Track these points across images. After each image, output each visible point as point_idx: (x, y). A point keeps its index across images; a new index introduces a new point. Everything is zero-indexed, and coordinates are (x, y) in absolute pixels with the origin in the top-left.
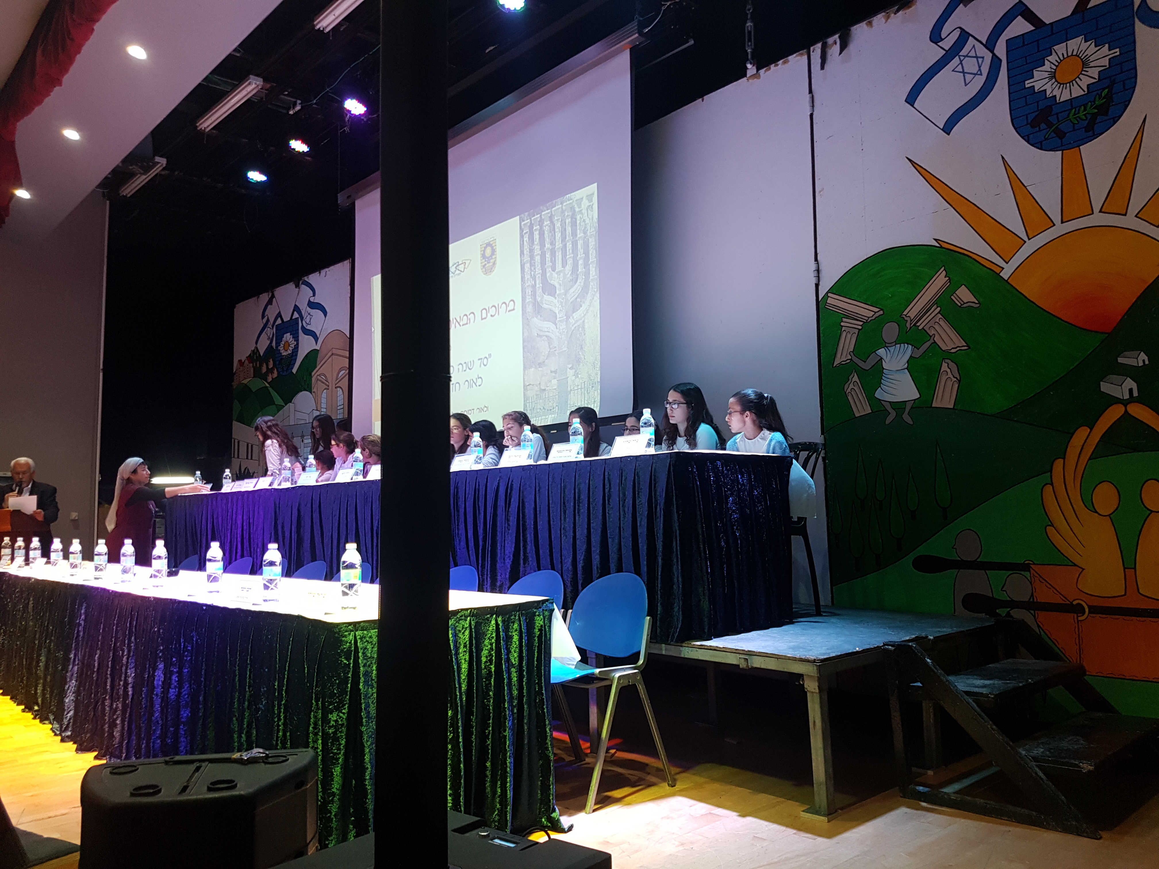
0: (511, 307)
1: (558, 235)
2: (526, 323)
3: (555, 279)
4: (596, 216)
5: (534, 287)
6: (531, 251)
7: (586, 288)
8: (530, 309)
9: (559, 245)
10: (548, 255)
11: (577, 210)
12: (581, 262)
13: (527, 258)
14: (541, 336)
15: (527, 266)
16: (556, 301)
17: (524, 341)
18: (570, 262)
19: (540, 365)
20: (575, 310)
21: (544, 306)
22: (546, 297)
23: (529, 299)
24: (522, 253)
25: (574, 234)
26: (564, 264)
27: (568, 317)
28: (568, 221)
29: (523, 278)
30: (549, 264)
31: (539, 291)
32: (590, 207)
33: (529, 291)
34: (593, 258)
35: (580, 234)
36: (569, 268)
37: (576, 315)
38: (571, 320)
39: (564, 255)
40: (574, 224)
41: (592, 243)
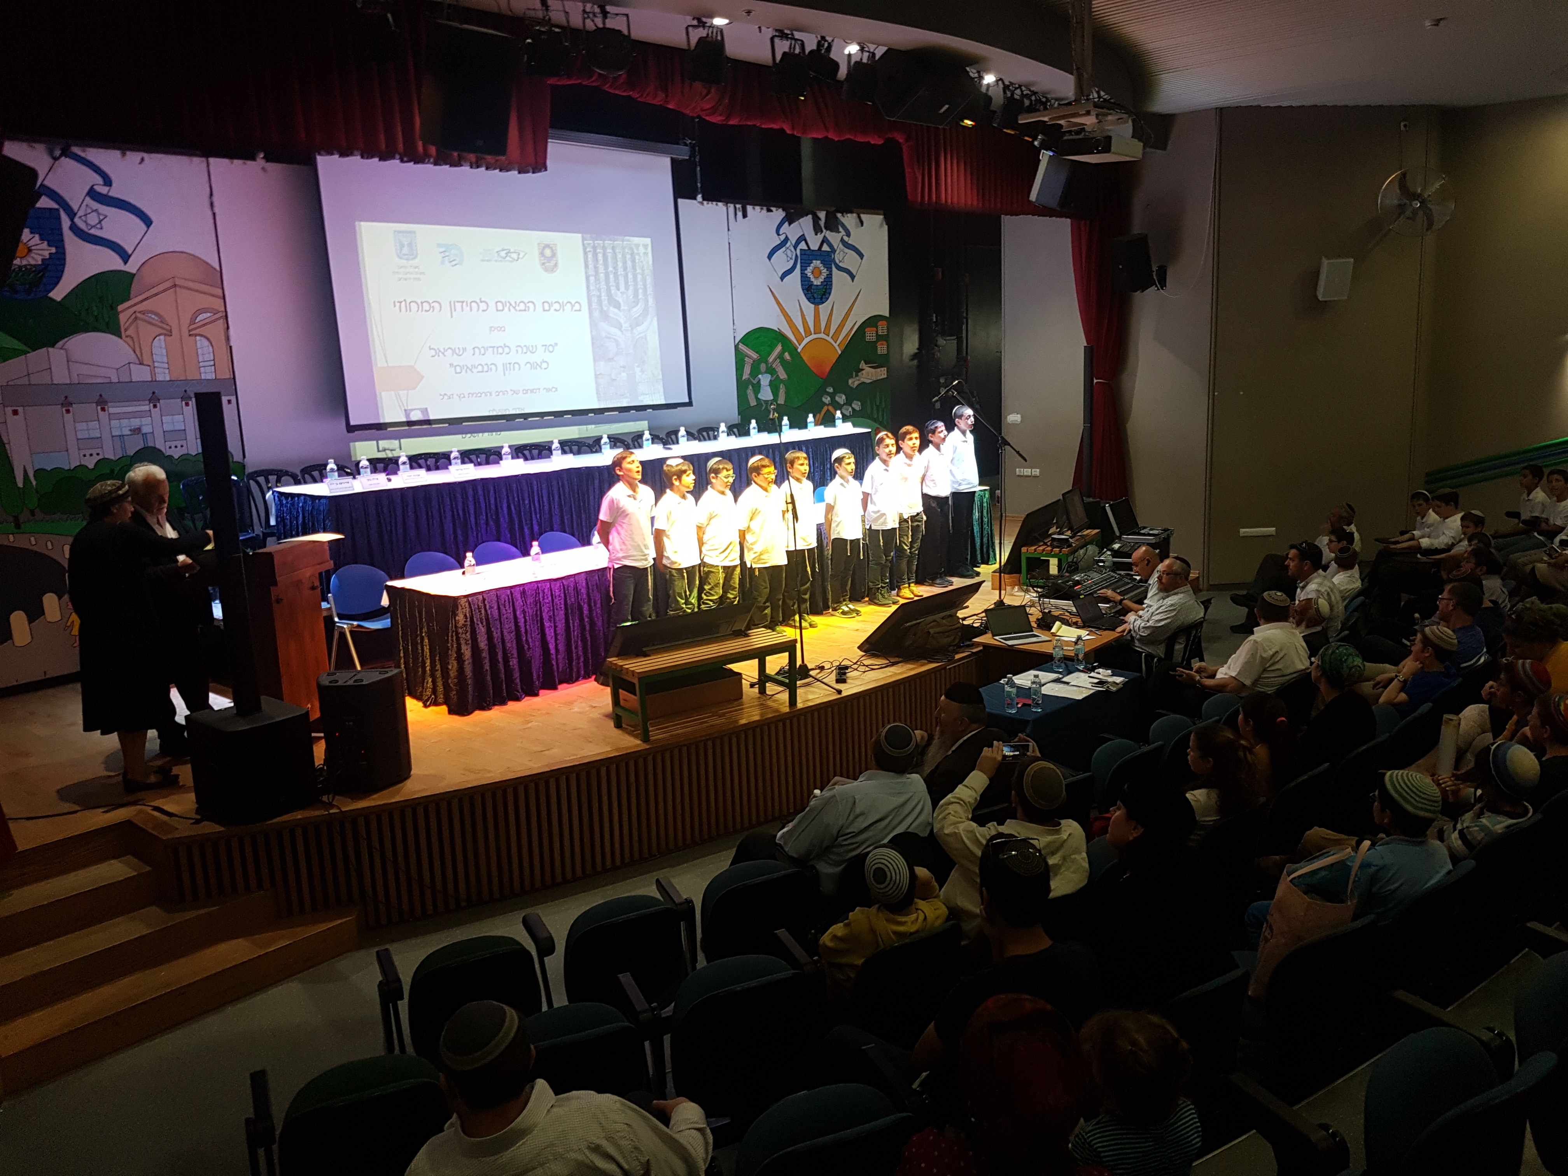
0: (577, 307)
1: (620, 264)
2: (593, 325)
3: (620, 298)
4: (651, 262)
5: (599, 297)
6: (596, 268)
7: (646, 310)
8: (596, 314)
9: (621, 271)
10: (611, 276)
11: (635, 251)
12: (640, 291)
13: (591, 272)
14: (609, 338)
15: (592, 279)
16: (621, 314)
17: (592, 338)
18: (631, 288)
19: (611, 360)
20: (638, 325)
21: (611, 315)
22: (611, 308)
23: (594, 306)
24: (586, 266)
25: (634, 267)
26: (627, 288)
27: (632, 329)
28: (628, 256)
29: (588, 287)
30: (612, 283)
31: (605, 303)
32: (646, 254)
33: (595, 300)
34: (650, 291)
35: (638, 271)
36: (630, 292)
37: (640, 329)
38: (635, 331)
39: (626, 282)
40: (633, 261)
41: (649, 280)
